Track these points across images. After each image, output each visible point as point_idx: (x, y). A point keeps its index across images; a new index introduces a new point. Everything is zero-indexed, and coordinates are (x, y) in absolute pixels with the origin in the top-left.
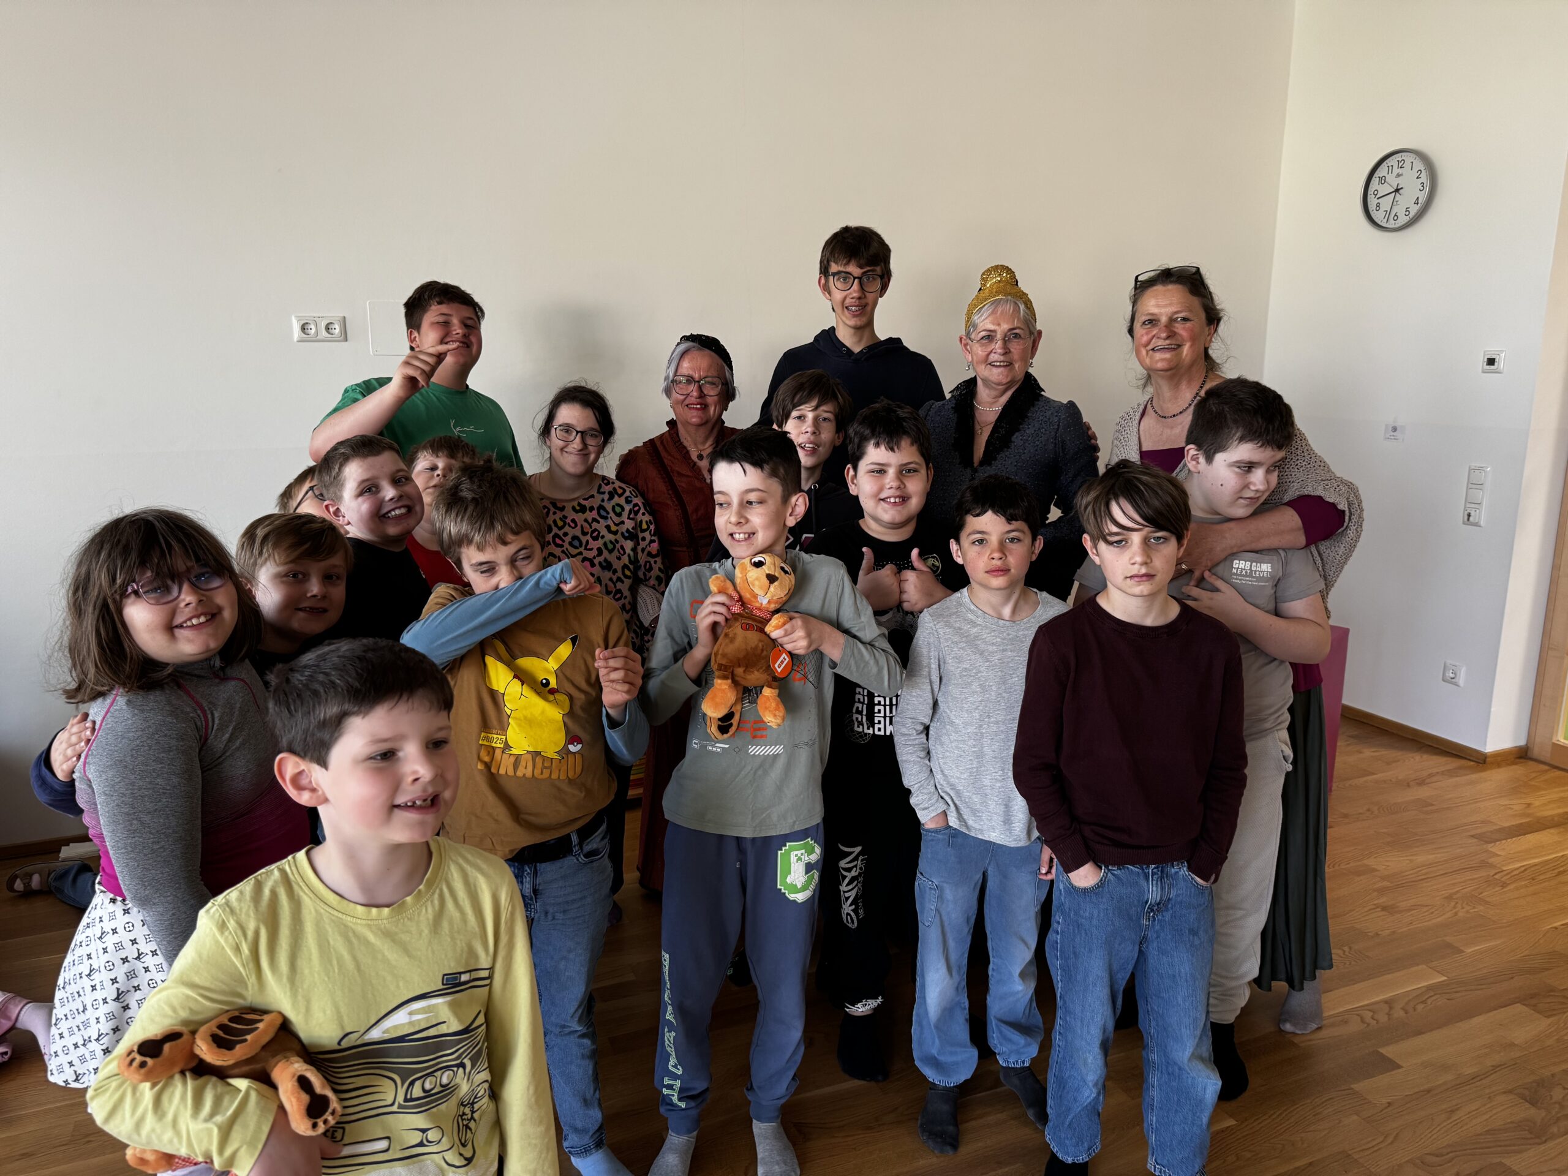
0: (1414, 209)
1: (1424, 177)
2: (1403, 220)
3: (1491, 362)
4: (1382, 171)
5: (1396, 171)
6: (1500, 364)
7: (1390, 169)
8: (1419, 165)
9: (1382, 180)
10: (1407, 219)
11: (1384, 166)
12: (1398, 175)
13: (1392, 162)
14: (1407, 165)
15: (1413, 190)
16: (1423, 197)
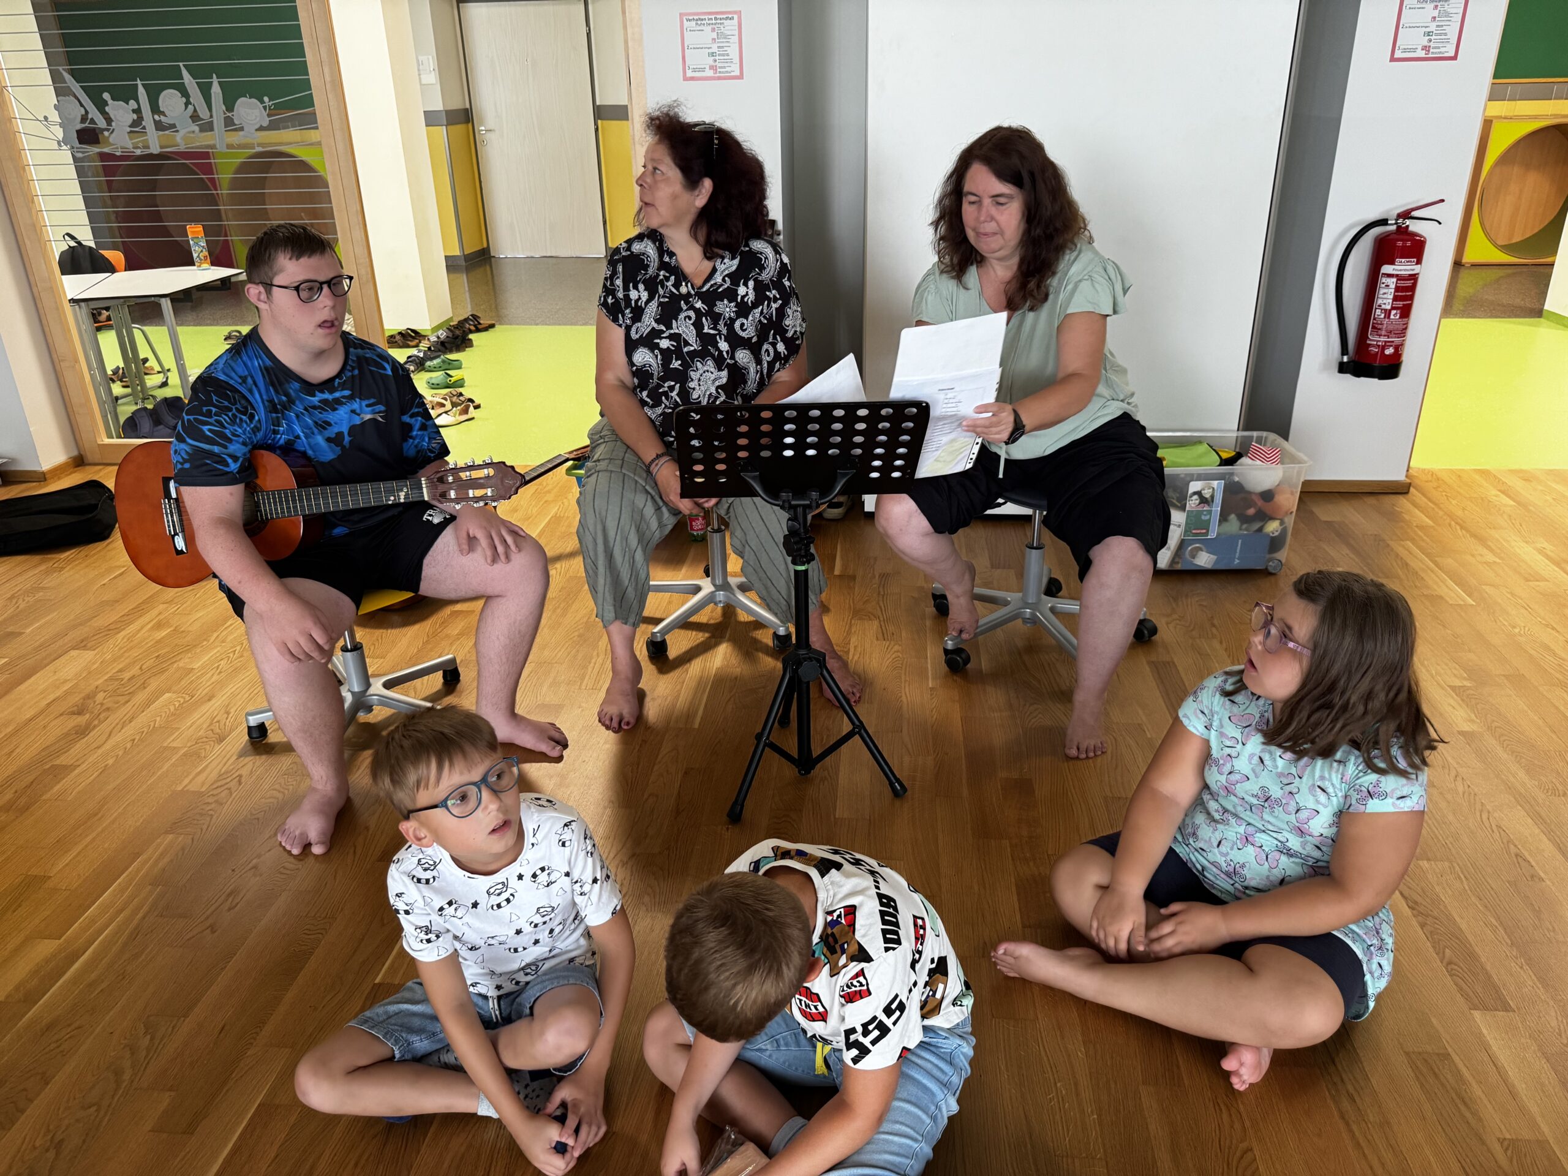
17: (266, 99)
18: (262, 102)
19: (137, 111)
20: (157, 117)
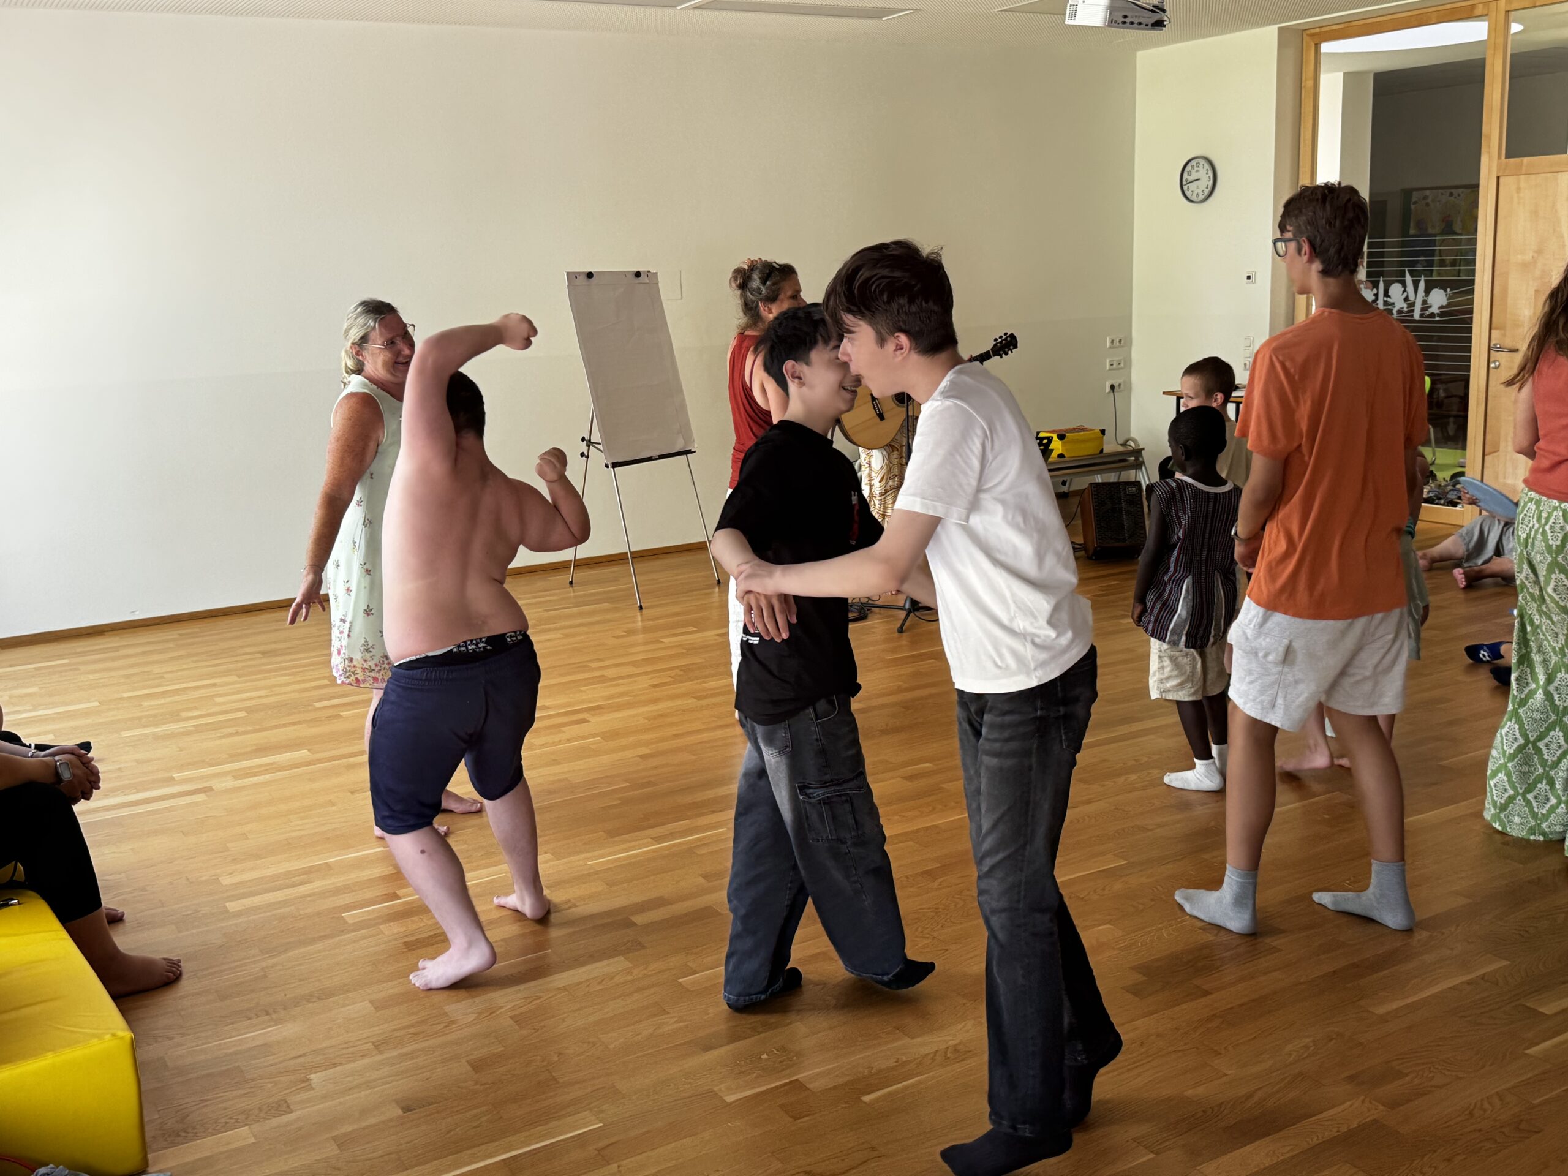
0: (1207, 192)
1: (1211, 174)
2: (1201, 197)
3: (1249, 277)
4: (1188, 168)
5: (1196, 169)
6: (1253, 278)
7: (1193, 167)
8: (1207, 166)
9: (1189, 174)
10: (1203, 197)
11: (1189, 165)
12: (1197, 171)
13: (1193, 163)
14: (1201, 166)
15: (1206, 181)
16: (1210, 183)
17: (1448, 290)
18: (1446, 291)
19: (1376, 295)
20: (1385, 299)
